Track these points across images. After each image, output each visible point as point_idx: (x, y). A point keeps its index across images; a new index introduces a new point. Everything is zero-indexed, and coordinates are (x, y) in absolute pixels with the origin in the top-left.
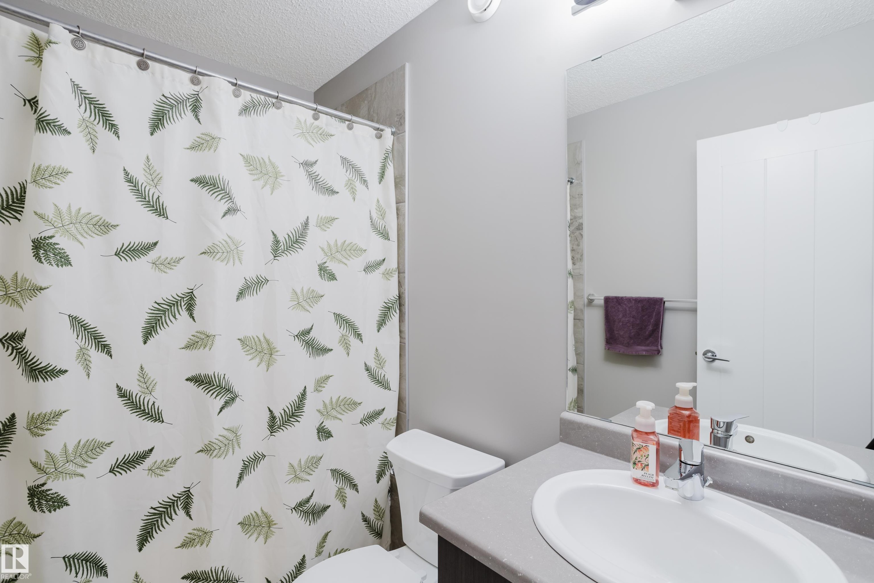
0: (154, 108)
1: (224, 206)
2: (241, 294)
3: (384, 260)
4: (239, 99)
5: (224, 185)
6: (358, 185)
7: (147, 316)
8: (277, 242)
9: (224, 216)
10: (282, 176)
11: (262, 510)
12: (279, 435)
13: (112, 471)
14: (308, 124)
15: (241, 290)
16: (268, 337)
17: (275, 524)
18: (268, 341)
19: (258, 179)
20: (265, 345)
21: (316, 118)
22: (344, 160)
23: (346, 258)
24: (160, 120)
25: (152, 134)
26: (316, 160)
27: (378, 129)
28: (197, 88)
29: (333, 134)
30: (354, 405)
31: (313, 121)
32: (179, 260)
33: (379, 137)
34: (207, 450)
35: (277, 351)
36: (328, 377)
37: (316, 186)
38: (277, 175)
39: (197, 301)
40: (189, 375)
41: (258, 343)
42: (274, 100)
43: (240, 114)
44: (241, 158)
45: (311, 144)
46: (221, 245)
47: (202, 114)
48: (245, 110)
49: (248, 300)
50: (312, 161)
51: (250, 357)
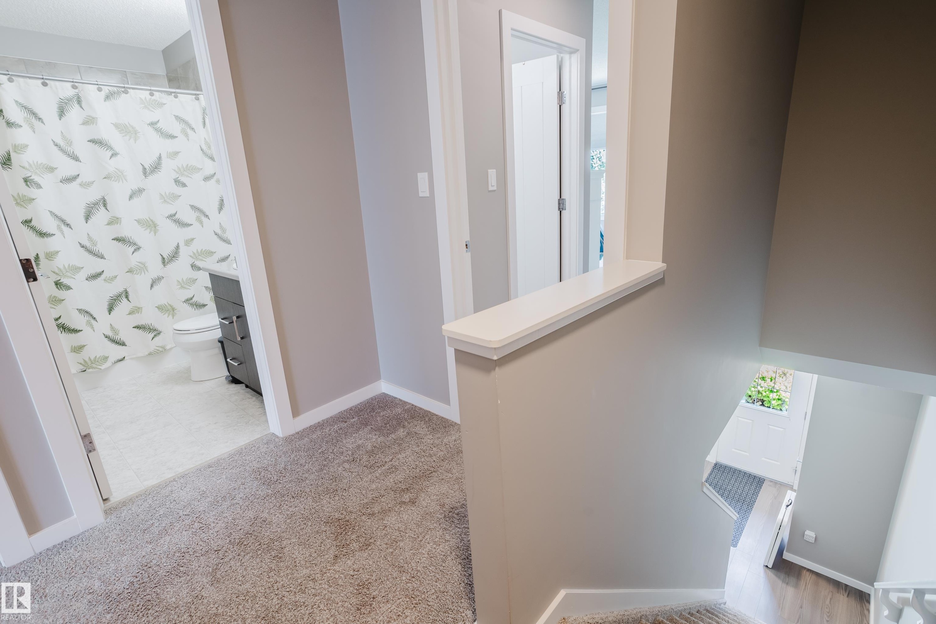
0: (57, 105)
1: (109, 153)
2: (131, 197)
3: (215, 173)
4: (102, 92)
5: (106, 142)
6: (189, 131)
7: (84, 210)
8: (144, 169)
9: (111, 158)
10: (139, 132)
11: (168, 303)
12: (168, 266)
13: (87, 279)
14: (148, 100)
15: (131, 195)
16: (151, 218)
17: (176, 309)
18: (152, 221)
19: (126, 135)
20: (151, 223)
21: (152, 95)
22: (177, 117)
23: (191, 174)
24: (62, 112)
25: (60, 120)
26: (158, 120)
27: (195, 94)
28: (77, 91)
29: (165, 103)
30: (211, 253)
31: (150, 97)
32: (93, 183)
33: (198, 99)
34: (130, 271)
35: (158, 225)
36: (193, 239)
37: (162, 135)
38: (136, 132)
39: (108, 202)
40: (113, 238)
41: (147, 221)
42: (123, 90)
43: (105, 101)
44: (112, 125)
45: (153, 111)
46: (113, 174)
47: (83, 105)
48: (107, 98)
49: (135, 200)
50: (156, 121)
51: (144, 229)
